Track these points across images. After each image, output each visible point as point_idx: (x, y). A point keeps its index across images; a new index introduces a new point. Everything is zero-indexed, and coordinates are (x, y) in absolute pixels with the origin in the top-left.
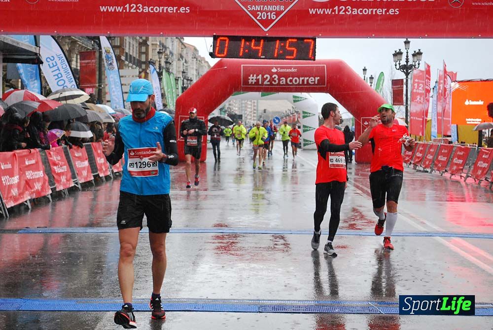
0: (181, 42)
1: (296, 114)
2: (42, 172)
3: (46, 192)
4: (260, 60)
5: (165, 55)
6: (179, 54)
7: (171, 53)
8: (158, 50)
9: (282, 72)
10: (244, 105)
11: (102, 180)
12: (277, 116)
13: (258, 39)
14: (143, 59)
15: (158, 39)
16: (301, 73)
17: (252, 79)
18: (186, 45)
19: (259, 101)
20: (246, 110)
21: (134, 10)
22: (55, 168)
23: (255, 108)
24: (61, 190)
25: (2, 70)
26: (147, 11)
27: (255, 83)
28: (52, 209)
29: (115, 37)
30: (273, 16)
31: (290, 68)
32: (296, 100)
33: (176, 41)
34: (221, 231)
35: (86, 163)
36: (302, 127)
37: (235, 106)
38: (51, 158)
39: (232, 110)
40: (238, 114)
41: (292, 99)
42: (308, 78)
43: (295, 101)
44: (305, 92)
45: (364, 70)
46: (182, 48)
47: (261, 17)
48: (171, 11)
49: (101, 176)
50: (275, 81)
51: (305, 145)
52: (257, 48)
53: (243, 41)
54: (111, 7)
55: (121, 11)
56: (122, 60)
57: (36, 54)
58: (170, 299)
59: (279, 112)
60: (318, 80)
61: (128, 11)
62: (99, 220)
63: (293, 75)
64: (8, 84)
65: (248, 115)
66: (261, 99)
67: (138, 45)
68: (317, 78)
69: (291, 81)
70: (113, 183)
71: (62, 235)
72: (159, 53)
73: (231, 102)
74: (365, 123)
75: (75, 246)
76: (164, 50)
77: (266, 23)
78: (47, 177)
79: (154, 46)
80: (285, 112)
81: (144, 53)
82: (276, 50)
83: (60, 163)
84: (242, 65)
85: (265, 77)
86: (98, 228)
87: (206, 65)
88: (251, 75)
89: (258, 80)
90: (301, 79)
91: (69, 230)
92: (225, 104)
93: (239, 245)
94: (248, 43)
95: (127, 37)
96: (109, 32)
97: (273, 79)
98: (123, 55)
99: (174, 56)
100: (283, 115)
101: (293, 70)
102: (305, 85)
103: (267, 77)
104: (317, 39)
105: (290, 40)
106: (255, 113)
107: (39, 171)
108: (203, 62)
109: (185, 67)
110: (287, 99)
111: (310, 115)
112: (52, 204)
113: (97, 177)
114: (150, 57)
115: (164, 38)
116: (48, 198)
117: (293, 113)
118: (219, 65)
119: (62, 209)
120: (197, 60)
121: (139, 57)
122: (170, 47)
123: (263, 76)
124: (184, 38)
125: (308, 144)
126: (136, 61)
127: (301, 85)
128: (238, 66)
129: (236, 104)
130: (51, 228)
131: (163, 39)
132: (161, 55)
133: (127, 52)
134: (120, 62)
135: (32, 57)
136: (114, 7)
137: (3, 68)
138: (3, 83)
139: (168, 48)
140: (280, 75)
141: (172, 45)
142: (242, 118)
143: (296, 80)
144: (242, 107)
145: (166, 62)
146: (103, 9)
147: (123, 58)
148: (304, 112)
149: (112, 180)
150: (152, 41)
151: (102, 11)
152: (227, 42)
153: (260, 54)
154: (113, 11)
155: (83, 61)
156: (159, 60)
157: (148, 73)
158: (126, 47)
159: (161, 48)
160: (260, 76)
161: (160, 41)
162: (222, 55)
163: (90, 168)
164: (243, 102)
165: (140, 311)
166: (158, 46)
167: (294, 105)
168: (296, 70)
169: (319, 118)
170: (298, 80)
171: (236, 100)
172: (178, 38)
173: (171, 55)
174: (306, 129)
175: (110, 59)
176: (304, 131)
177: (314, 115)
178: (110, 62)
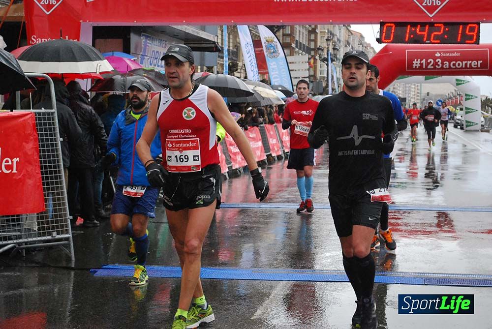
0: (348, 29)
1: (458, 96)
3: (223, 170)
4: (425, 44)
5: (333, 42)
6: (346, 41)
7: (338, 40)
8: (326, 38)
9: (445, 56)
10: (407, 89)
11: (274, 159)
12: (439, 99)
13: (423, 25)
14: (312, 46)
15: (326, 27)
16: (464, 57)
17: (416, 63)
18: (353, 33)
19: (423, 84)
20: (410, 93)
22: (231, 148)
23: (419, 91)
24: (237, 169)
27: (419, 67)
28: (229, 186)
29: (286, 26)
30: (439, 3)
31: (453, 52)
32: (459, 83)
33: (343, 29)
35: (260, 144)
36: (464, 109)
37: (399, 90)
38: (227, 139)
39: (396, 94)
40: (402, 97)
41: (455, 82)
42: (471, 62)
43: (457, 84)
44: (468, 75)
46: (349, 35)
47: (426, 3)
49: (273, 155)
50: (439, 65)
51: (467, 126)
52: (424, 33)
53: (409, 27)
55: (293, 1)
56: (293, 48)
57: (214, 43)
58: (339, 270)
59: (442, 95)
61: (299, 0)
63: (456, 59)
65: (412, 98)
66: (425, 83)
67: (307, 33)
68: (480, 62)
69: (454, 65)
70: (284, 162)
71: (238, 210)
72: (327, 40)
73: (396, 86)
75: (250, 220)
76: (332, 37)
77: (431, 9)
79: (323, 34)
80: (447, 95)
81: (313, 40)
84: (407, 50)
85: (429, 61)
86: (271, 204)
87: (372, 50)
88: (416, 60)
89: (421, 64)
90: (464, 63)
91: (245, 205)
92: (390, 87)
93: (404, 221)
94: (413, 29)
95: (298, 26)
96: (281, 21)
97: (437, 64)
98: (293, 43)
99: (342, 43)
100: (445, 97)
101: (456, 54)
102: (469, 68)
103: (431, 62)
104: (481, 24)
106: (418, 96)
108: (369, 48)
110: (449, 82)
111: (473, 97)
112: (229, 181)
113: (269, 156)
114: (319, 44)
115: (332, 26)
116: (225, 176)
117: (455, 96)
118: (384, 50)
119: (238, 186)
120: (363, 46)
121: (308, 44)
122: (338, 35)
123: (426, 61)
124: (351, 25)
125: (470, 126)
126: (306, 48)
127: (464, 68)
128: (402, 51)
129: (400, 87)
130: (228, 204)
131: (330, 27)
132: (329, 42)
133: (297, 39)
134: (291, 49)
135: (210, 45)
139: (336, 35)
140: (444, 59)
141: (340, 32)
142: (406, 101)
143: (459, 64)
144: (406, 90)
145: (334, 49)
147: (293, 45)
148: (466, 95)
149: (284, 159)
150: (321, 29)
151: (275, 1)
152: (393, 28)
153: (425, 39)
154: (285, 1)
155: (257, 49)
156: (327, 47)
157: (317, 59)
158: (296, 35)
159: (329, 36)
160: (424, 60)
161: (328, 30)
162: (389, 41)
163: (263, 148)
164: (407, 85)
166: (326, 34)
167: (457, 88)
168: (459, 54)
169: (481, 101)
170: (461, 64)
171: (399, 83)
172: (345, 26)
173: (338, 42)
174: (468, 111)
175: (272, 48)
176: (467, 113)
177: (476, 97)
178: (272, 51)
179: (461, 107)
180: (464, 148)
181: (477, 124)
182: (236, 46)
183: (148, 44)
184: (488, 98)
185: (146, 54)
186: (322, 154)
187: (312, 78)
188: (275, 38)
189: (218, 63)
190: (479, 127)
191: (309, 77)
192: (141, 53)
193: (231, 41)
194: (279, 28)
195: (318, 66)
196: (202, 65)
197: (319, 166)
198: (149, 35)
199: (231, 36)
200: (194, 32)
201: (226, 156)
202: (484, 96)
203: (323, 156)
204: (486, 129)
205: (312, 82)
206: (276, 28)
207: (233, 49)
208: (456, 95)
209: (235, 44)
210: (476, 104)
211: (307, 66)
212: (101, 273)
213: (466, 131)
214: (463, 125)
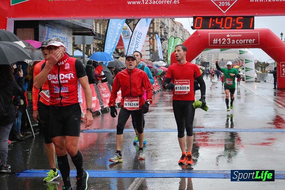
0: (173, 21)
1: (241, 61)
2: (95, 97)
3: (98, 108)
4: (220, 30)
5: (164, 29)
6: (172, 28)
7: (167, 27)
8: (160, 26)
9: (233, 37)
10: (210, 56)
13: (220, 18)
14: (151, 31)
15: (160, 19)
16: (244, 37)
17: (215, 41)
18: (176, 23)
19: (219, 54)
20: (211, 59)
21: (147, 3)
22: (103, 95)
24: (106, 108)
25: (72, 39)
26: (155, 3)
27: (217, 43)
28: (102, 118)
29: (135, 19)
30: (229, 4)
31: (238, 34)
32: (241, 53)
33: (170, 21)
34: (199, 130)
36: (245, 68)
37: (205, 57)
38: (100, 89)
39: (203, 60)
40: (207, 62)
41: (239, 52)
42: (248, 40)
43: (240, 54)
44: (246, 48)
45: (281, 34)
46: (174, 24)
47: (221, 5)
48: (168, 3)
50: (229, 42)
51: (247, 79)
52: (219, 23)
53: (211, 19)
54: (134, 2)
55: (139, 4)
57: (91, 30)
60: (254, 41)
61: (143, 3)
62: (129, 124)
63: (239, 38)
64: (75, 47)
65: (213, 62)
66: (221, 53)
68: (254, 40)
69: (238, 42)
71: (107, 133)
72: (160, 27)
73: (203, 55)
74: (283, 66)
76: (163, 26)
77: (224, 8)
78: (98, 100)
79: (157, 24)
80: (234, 60)
81: (152, 28)
82: (231, 24)
83: (106, 92)
84: (209, 33)
85: (223, 40)
86: (128, 129)
87: (188, 34)
88: (215, 39)
89: (218, 42)
90: (244, 40)
92: (199, 56)
93: (210, 138)
94: (214, 20)
96: (133, 16)
97: (228, 41)
99: (169, 29)
101: (239, 35)
102: (247, 44)
103: (224, 40)
105: (239, 18)
107: (94, 96)
108: (186, 32)
109: (175, 35)
110: (236, 52)
111: (250, 61)
112: (102, 116)
114: (155, 30)
115: (163, 19)
116: (99, 112)
118: (196, 33)
119: (107, 118)
120: (182, 31)
121: (149, 30)
122: (167, 24)
123: (221, 39)
125: (248, 79)
127: (244, 44)
128: (207, 34)
129: (205, 56)
130: (101, 130)
131: (163, 20)
132: (161, 29)
135: (89, 32)
136: (136, 2)
137: (73, 39)
138: (73, 47)
139: (166, 24)
140: (232, 38)
141: (168, 22)
142: (209, 64)
143: (241, 42)
144: (209, 58)
145: (165, 33)
146: (129, 3)
148: (246, 60)
150: (156, 21)
151: (129, 4)
152: (201, 20)
153: (221, 27)
154: (135, 4)
157: (154, 39)
159: (162, 25)
160: (220, 40)
161: (161, 21)
162: (199, 28)
164: (210, 55)
165: (154, 177)
166: (160, 24)
167: (240, 56)
168: (241, 35)
169: (255, 63)
170: (242, 41)
171: (205, 54)
172: (171, 19)
173: (167, 28)
174: (247, 70)
175: (126, 33)
176: (246, 71)
177: (252, 61)
178: (126, 35)
179: (243, 67)
180: (245, 92)
181: (253, 77)
182: (104, 32)
183: (50, 31)
184: (259, 61)
185: (49, 38)
186: (159, 97)
187: (152, 51)
188: (128, 27)
189: (94, 42)
190: (254, 79)
191: (150, 50)
192: (46, 37)
193: (101, 28)
194: (131, 20)
195: (155, 44)
196: (84, 44)
197: (157, 105)
198: (50, 26)
199: (101, 26)
200: (79, 23)
201: (99, 100)
202: (256, 60)
203: (159, 99)
204: (258, 80)
205: (152, 53)
206: (129, 20)
207: (103, 33)
208: (239, 60)
209: (104, 31)
210: (252, 65)
211: (148, 43)
212: (22, 175)
213: (246, 82)
214: (244, 78)
